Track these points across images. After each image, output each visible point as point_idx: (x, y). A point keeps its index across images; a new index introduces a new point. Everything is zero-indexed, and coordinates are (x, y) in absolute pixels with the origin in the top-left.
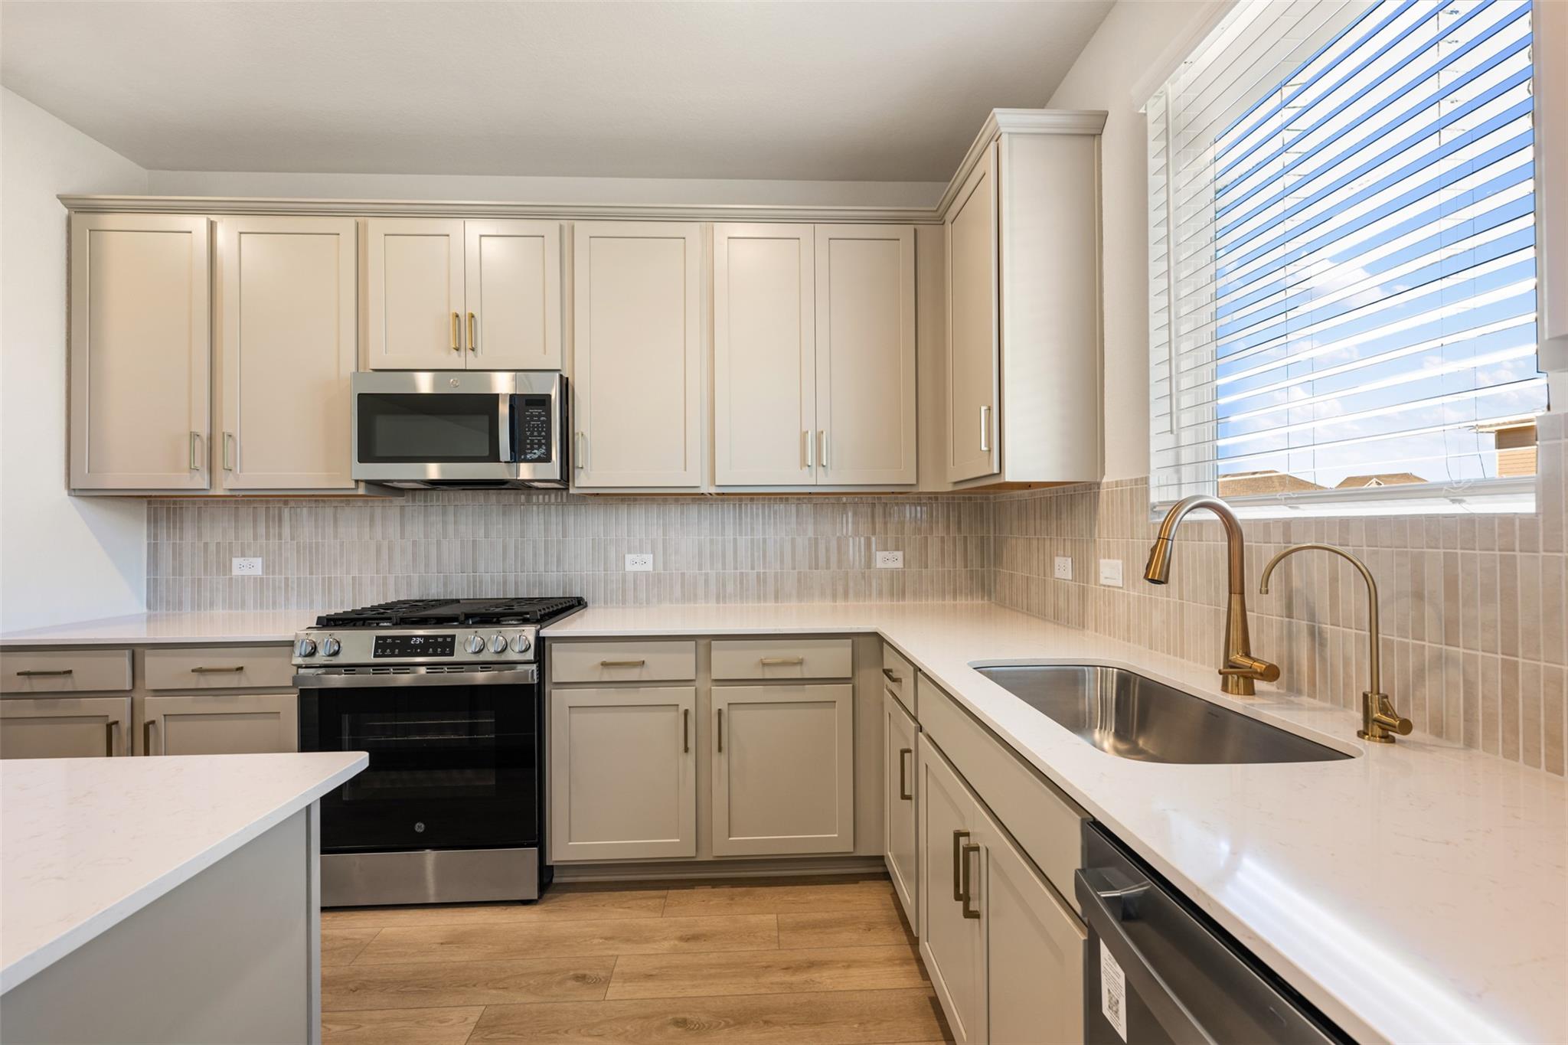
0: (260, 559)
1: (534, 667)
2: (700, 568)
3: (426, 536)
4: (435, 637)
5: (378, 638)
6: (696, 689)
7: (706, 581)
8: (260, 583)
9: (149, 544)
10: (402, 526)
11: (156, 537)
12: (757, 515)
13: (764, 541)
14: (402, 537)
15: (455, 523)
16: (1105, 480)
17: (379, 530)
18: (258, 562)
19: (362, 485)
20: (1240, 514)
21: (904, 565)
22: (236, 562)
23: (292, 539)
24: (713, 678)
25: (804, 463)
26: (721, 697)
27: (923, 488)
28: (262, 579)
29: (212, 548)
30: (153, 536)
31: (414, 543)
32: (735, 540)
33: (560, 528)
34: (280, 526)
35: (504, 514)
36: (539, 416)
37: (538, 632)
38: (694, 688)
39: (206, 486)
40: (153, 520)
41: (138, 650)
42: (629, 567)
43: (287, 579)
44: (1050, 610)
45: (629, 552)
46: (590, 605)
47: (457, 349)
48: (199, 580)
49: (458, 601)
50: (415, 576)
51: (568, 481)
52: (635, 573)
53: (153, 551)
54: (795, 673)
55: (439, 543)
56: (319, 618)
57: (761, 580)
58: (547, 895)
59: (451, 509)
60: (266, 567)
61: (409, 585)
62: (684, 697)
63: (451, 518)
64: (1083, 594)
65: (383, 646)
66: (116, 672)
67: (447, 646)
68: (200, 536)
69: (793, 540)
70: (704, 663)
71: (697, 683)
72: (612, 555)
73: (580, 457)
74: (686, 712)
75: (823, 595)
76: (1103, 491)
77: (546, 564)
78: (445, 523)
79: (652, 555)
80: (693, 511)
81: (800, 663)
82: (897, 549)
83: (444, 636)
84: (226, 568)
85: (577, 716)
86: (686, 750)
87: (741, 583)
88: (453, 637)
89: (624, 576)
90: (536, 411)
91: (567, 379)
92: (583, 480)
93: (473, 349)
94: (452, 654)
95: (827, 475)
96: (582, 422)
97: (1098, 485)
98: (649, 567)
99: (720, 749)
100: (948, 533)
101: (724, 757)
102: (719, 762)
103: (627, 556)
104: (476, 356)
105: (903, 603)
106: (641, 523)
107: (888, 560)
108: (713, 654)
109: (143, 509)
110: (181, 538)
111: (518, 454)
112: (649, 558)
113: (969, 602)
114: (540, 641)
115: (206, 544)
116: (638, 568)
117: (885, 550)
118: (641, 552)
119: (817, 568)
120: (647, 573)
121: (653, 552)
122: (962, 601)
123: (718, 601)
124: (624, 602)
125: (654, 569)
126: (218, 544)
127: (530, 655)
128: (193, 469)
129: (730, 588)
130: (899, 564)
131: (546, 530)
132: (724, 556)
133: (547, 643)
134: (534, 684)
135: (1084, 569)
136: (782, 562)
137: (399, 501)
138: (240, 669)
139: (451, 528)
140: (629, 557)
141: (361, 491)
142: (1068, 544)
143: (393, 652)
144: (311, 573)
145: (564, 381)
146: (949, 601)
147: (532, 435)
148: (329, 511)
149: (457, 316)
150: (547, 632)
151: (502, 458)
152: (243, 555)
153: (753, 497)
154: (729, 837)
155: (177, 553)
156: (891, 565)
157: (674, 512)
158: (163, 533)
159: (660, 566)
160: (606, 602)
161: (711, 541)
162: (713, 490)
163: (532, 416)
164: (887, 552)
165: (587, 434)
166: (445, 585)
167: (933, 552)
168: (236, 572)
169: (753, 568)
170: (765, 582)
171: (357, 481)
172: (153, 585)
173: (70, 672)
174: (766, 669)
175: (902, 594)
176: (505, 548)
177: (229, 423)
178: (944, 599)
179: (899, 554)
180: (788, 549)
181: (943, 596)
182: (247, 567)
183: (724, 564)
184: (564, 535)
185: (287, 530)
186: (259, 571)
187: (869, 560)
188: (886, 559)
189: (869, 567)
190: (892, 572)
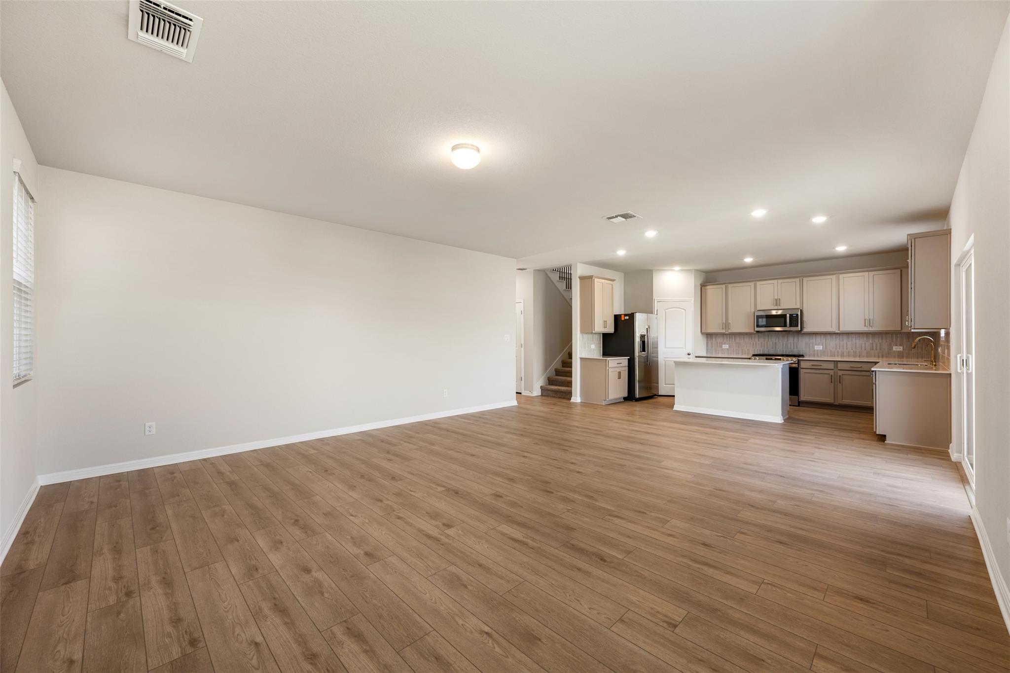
1: (797, 365)
2: (836, 349)
7: (838, 352)
12: (853, 337)
13: (856, 343)
14: (758, 341)
17: (753, 339)
18: (728, 346)
21: (903, 350)
22: (723, 345)
23: (735, 341)
24: (838, 369)
25: (865, 326)
26: (840, 373)
27: (903, 331)
28: (728, 349)
29: (719, 343)
30: (707, 340)
31: (761, 343)
32: (847, 343)
39: (725, 332)
40: (707, 338)
43: (733, 349)
45: (816, 345)
46: (805, 356)
47: (776, 305)
48: (716, 349)
50: (762, 349)
51: (801, 330)
52: (817, 350)
53: (707, 343)
54: (860, 369)
60: (729, 347)
61: (760, 351)
62: (832, 372)
63: (770, 337)
68: (716, 340)
69: (865, 344)
70: (836, 366)
71: (834, 370)
72: (811, 345)
73: (805, 326)
74: (832, 375)
75: (875, 357)
80: (834, 336)
82: (901, 346)
84: (721, 347)
85: (806, 375)
86: (832, 382)
87: (849, 353)
89: (814, 351)
90: (795, 317)
91: (802, 310)
92: (805, 330)
93: (780, 305)
95: (873, 328)
96: (805, 318)
98: (821, 349)
101: (841, 384)
102: (840, 386)
105: (903, 359)
106: (819, 339)
108: (838, 364)
109: (705, 336)
110: (713, 341)
111: (791, 326)
114: (798, 360)
115: (717, 342)
117: (896, 346)
118: (819, 344)
119: (873, 349)
120: (821, 350)
121: (822, 345)
123: (841, 357)
124: (814, 356)
127: (797, 362)
128: (723, 329)
129: (845, 354)
130: (901, 349)
131: (794, 340)
133: (800, 361)
136: (861, 349)
137: (760, 334)
139: (770, 340)
140: (815, 346)
141: (755, 333)
146: (920, 360)
147: (794, 321)
148: (742, 336)
149: (776, 298)
150: (800, 359)
151: (787, 326)
152: (725, 344)
153: (852, 333)
154: (842, 401)
155: (712, 343)
157: (829, 337)
158: (709, 340)
159: (824, 348)
160: (810, 354)
161: (840, 343)
162: (839, 332)
165: (806, 321)
168: (723, 347)
169: (852, 349)
170: (856, 353)
172: (707, 349)
175: (902, 357)
176: (783, 344)
177: (730, 321)
179: (901, 347)
180: (863, 345)
181: (918, 358)
182: (725, 346)
183: (843, 348)
184: (798, 341)
185: (733, 340)
186: (728, 347)
187: (890, 348)
188: (896, 348)
189: (890, 350)
190: (899, 351)
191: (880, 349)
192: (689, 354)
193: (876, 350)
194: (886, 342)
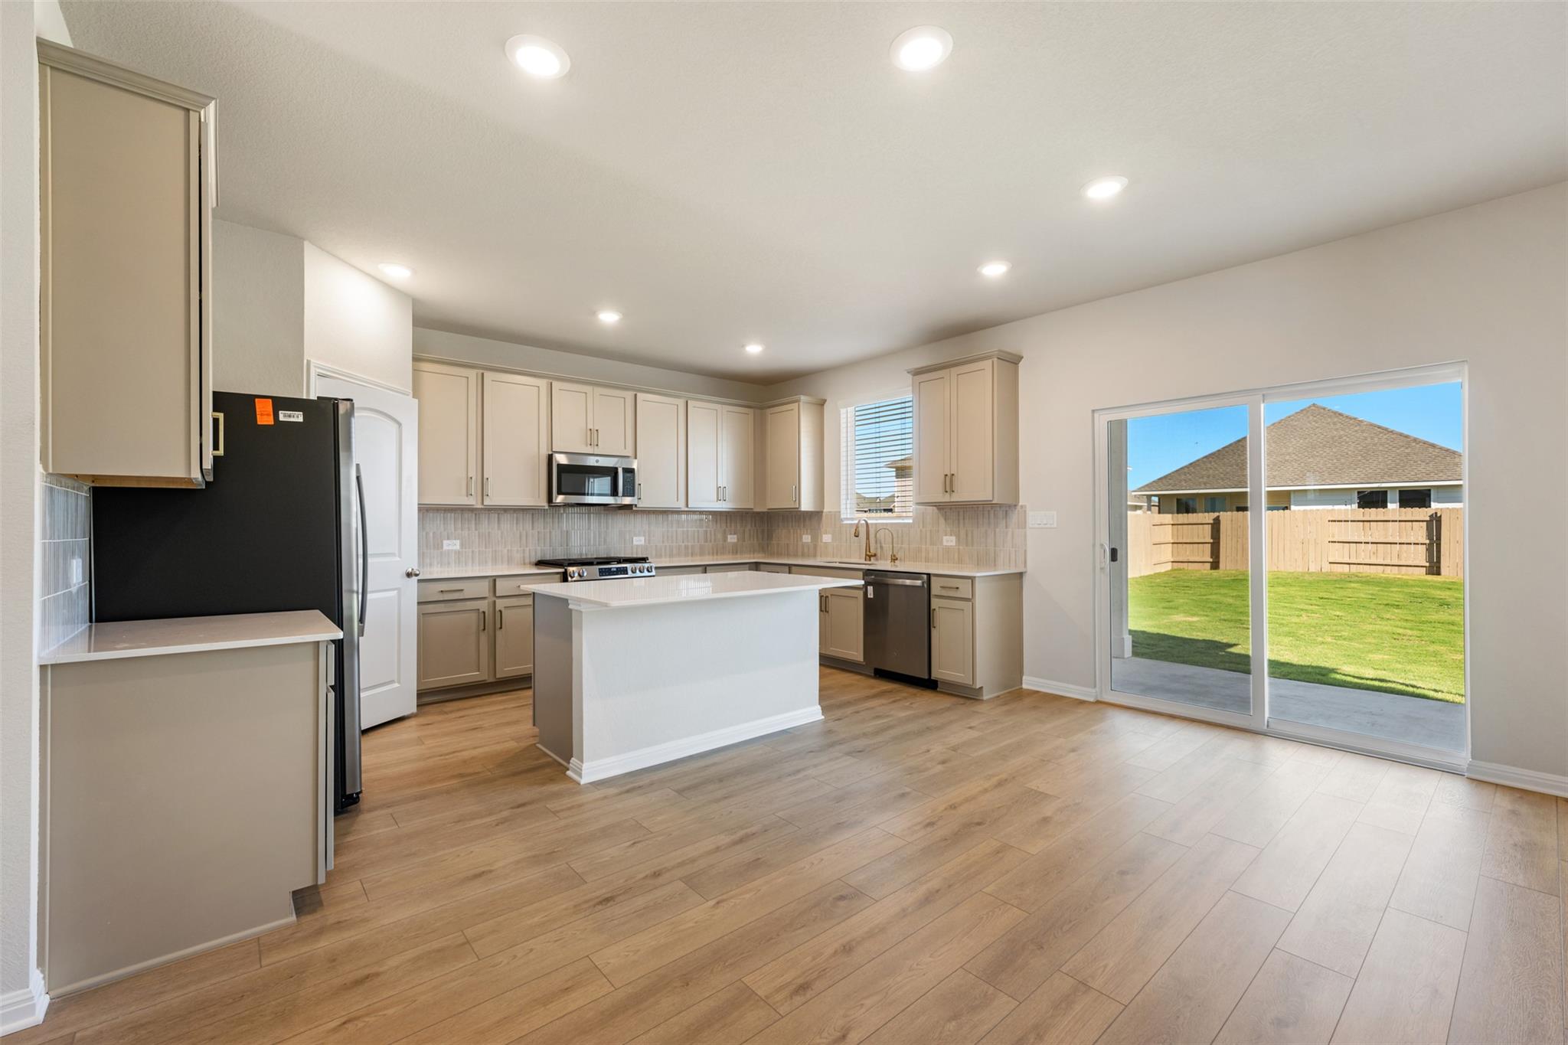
0: (458, 541)
2: (663, 542)
3: (544, 528)
5: (599, 569)
7: (665, 549)
14: (533, 529)
16: (825, 510)
20: (869, 522)
21: (737, 540)
22: (445, 542)
23: (476, 530)
25: (718, 500)
27: (755, 510)
28: (459, 552)
29: (432, 535)
31: (538, 532)
32: (677, 530)
33: (605, 525)
34: (469, 523)
36: (630, 477)
42: (635, 543)
43: (473, 551)
44: (800, 553)
45: (636, 536)
47: (590, 445)
48: (423, 553)
50: (539, 548)
57: (687, 547)
60: (462, 545)
64: (815, 547)
66: (483, 589)
68: (424, 529)
72: (628, 537)
75: (709, 554)
76: (824, 514)
78: (553, 522)
84: (439, 546)
87: (679, 549)
89: (633, 546)
90: (629, 475)
92: (637, 504)
93: (597, 445)
95: (725, 504)
96: (637, 479)
97: (822, 512)
100: (752, 527)
104: (599, 448)
105: (737, 556)
107: (732, 539)
111: (624, 493)
112: (643, 538)
115: (429, 533)
116: (637, 543)
117: (733, 535)
118: (639, 536)
119: (707, 542)
120: (641, 545)
121: (644, 536)
125: (644, 544)
126: (434, 533)
129: (674, 552)
131: (599, 526)
132: (672, 538)
135: (815, 538)
136: (694, 540)
140: (635, 538)
141: (546, 507)
142: (809, 531)
144: (486, 548)
147: (628, 485)
148: (495, 516)
151: (620, 495)
152: (448, 539)
156: (731, 541)
157: (653, 517)
159: (647, 542)
161: (667, 531)
162: (686, 509)
163: (628, 477)
165: (638, 484)
166: (553, 552)
167: (747, 537)
168: (445, 548)
169: (683, 542)
170: (688, 549)
173: (462, 590)
177: (488, 478)
180: (696, 534)
182: (452, 545)
184: (607, 528)
185: (473, 526)
186: (458, 547)
188: (731, 538)
190: (734, 543)
191: (715, 540)
192: (409, 575)
193: (711, 541)
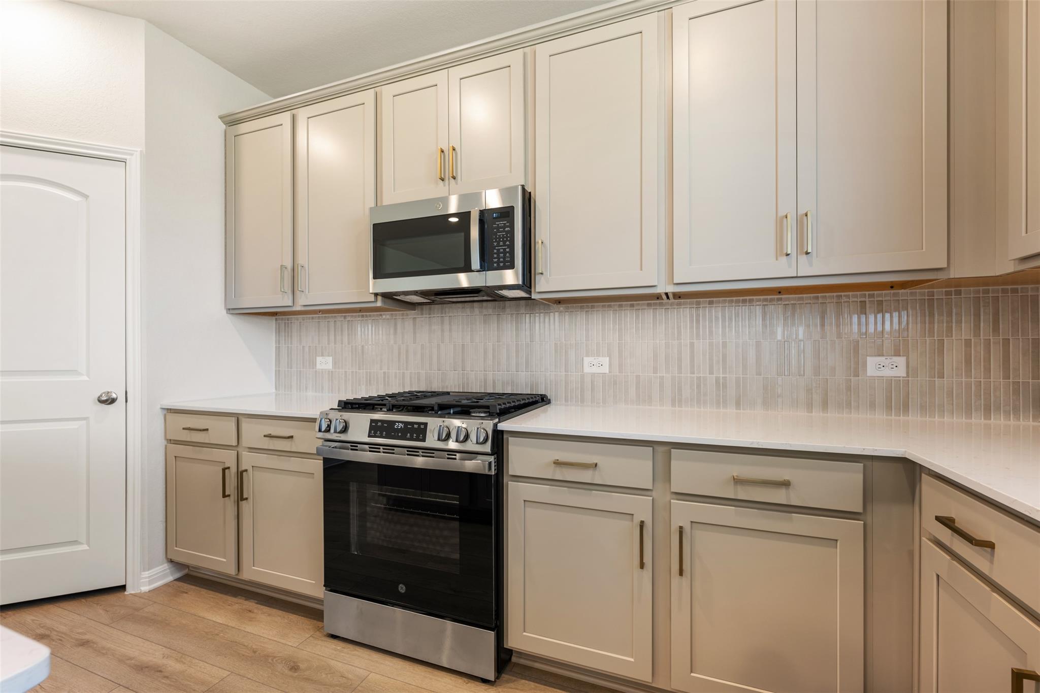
0: (331, 358)
1: (492, 459)
2: (655, 371)
4: (412, 423)
5: (372, 421)
6: (653, 499)
7: (662, 385)
8: (331, 374)
9: (276, 347)
10: (415, 333)
11: (279, 344)
12: (717, 318)
13: (725, 344)
15: (450, 330)
17: (399, 336)
18: (330, 360)
19: (379, 298)
21: (908, 373)
22: (319, 359)
24: (673, 490)
25: (781, 251)
26: (683, 513)
27: (956, 273)
28: (332, 372)
29: (307, 349)
30: (278, 342)
32: (692, 345)
33: (528, 333)
34: (342, 335)
35: (485, 322)
36: (505, 227)
37: (495, 425)
38: (651, 498)
39: (290, 304)
40: (278, 331)
41: (240, 418)
42: (587, 369)
43: (346, 372)
45: (587, 356)
46: (553, 402)
47: (443, 180)
48: (300, 371)
49: (448, 393)
50: (423, 373)
51: (530, 287)
52: (593, 375)
53: (278, 349)
54: (779, 496)
55: (438, 346)
56: (340, 401)
57: (721, 385)
58: (505, 676)
59: (447, 320)
60: (335, 363)
62: (641, 507)
63: (447, 327)
65: (376, 428)
66: (224, 432)
67: (420, 432)
68: (300, 341)
69: (758, 344)
70: (663, 473)
71: (654, 493)
72: (572, 357)
73: (541, 262)
74: (642, 525)
75: (794, 404)
77: (517, 364)
78: (443, 331)
79: (608, 358)
80: (648, 315)
81: (786, 484)
82: (897, 354)
83: (419, 424)
84: (313, 364)
85: (531, 511)
86: (642, 565)
87: (699, 386)
88: (426, 424)
89: (583, 376)
90: (501, 223)
91: (530, 193)
92: (543, 285)
93: (454, 178)
94: (424, 440)
95: (811, 264)
96: (541, 233)
98: (605, 369)
99: (681, 573)
100: (977, 334)
101: (685, 581)
103: (585, 358)
104: (457, 184)
105: (906, 418)
106: (598, 329)
107: (884, 367)
108: (673, 462)
109: (273, 323)
110: (291, 344)
111: (486, 265)
112: (606, 360)
113: (1012, 422)
114: (497, 435)
115: (303, 347)
116: (595, 370)
117: (879, 356)
118: (598, 356)
120: (604, 375)
121: (610, 356)
122: (998, 421)
123: (673, 405)
124: (582, 401)
125: (610, 372)
126: (310, 347)
127: (487, 448)
128: (283, 292)
129: (686, 392)
130: (901, 372)
131: (517, 335)
132: (680, 360)
133: (505, 436)
134: (492, 475)
137: (412, 313)
138: (292, 437)
140: (587, 360)
141: (379, 304)
143: (381, 433)
144: (359, 369)
145: (527, 196)
146: (977, 420)
147: (498, 245)
149: (442, 151)
150: (504, 426)
151: (473, 268)
152: (323, 355)
153: (712, 299)
154: (692, 672)
155: (289, 353)
156: (888, 373)
157: (629, 317)
158: (283, 339)
159: (616, 368)
160: (566, 400)
161: (667, 345)
162: (671, 289)
163: (498, 228)
164: (883, 358)
165: (547, 242)
167: (953, 357)
168: (319, 367)
169: (711, 373)
170: (725, 386)
171: (376, 295)
172: (278, 373)
173: (207, 430)
174: (739, 488)
175: (906, 407)
176: (485, 351)
177: (301, 260)
178: (969, 414)
179: (901, 361)
180: (752, 354)
181: (969, 413)
182: (325, 363)
183: (680, 367)
184: (530, 337)
185: (346, 338)
186: (330, 366)
187: (856, 367)
188: (878, 368)
189: (857, 375)
190: (890, 381)
191: (817, 371)
194: (839, 336)
